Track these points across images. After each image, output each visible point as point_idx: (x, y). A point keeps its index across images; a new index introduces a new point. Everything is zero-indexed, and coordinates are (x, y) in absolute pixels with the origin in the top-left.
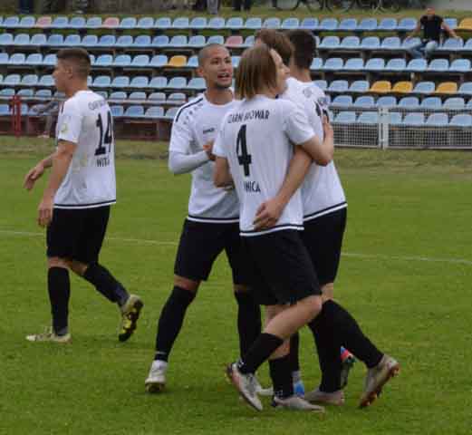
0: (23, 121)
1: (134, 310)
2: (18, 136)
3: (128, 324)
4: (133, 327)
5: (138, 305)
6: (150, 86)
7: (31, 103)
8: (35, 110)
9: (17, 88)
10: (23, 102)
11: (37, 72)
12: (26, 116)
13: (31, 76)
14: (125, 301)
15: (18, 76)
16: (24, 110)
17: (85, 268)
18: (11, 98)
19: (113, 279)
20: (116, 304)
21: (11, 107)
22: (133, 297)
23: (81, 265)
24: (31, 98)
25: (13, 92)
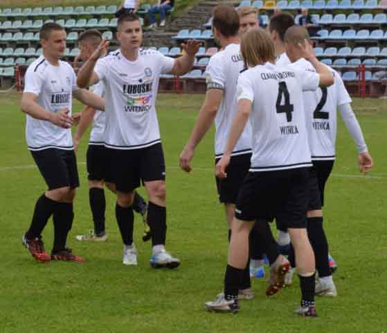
0: (367, 85)
2: (364, 98)
7: (374, 71)
8: (377, 76)
9: (363, 58)
10: (368, 69)
11: (379, 44)
12: (369, 81)
13: (374, 48)
15: (363, 49)
16: (368, 76)
18: (357, 66)
21: (357, 74)
24: (374, 66)
25: (359, 62)
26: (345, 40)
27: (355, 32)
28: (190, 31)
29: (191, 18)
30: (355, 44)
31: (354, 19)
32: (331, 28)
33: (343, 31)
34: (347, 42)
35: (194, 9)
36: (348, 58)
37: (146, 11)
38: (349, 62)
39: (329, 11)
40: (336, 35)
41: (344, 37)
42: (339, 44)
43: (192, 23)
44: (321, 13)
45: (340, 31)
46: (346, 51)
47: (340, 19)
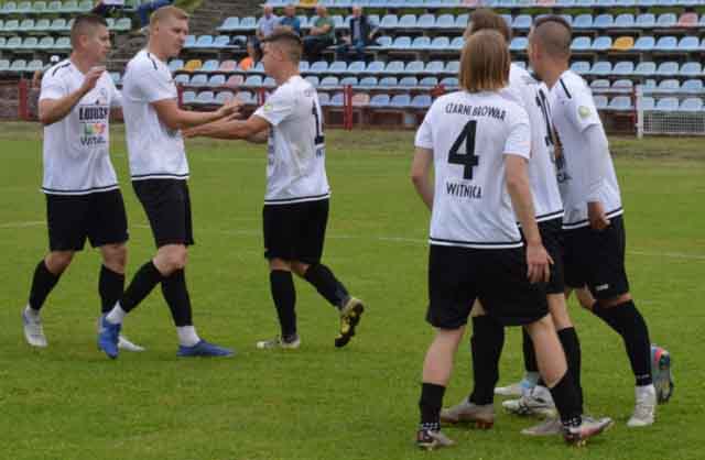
1: (353, 314)
3: (346, 329)
4: (351, 333)
5: (359, 309)
6: (592, 72)
14: (346, 303)
17: (305, 267)
18: (433, 88)
19: (335, 281)
20: (336, 308)
22: (354, 300)
23: (301, 264)
25: (434, 81)
26: (415, 50)
27: (428, 39)
28: (197, 37)
29: (198, 19)
30: (429, 56)
31: (428, 22)
32: (395, 33)
33: (413, 39)
34: (417, 53)
35: (203, 5)
36: (420, 77)
37: (135, 9)
38: (422, 82)
39: (393, 11)
40: (403, 44)
41: (414, 47)
42: (406, 57)
43: (200, 25)
44: (381, 12)
45: (408, 39)
46: (416, 67)
47: (409, 22)
